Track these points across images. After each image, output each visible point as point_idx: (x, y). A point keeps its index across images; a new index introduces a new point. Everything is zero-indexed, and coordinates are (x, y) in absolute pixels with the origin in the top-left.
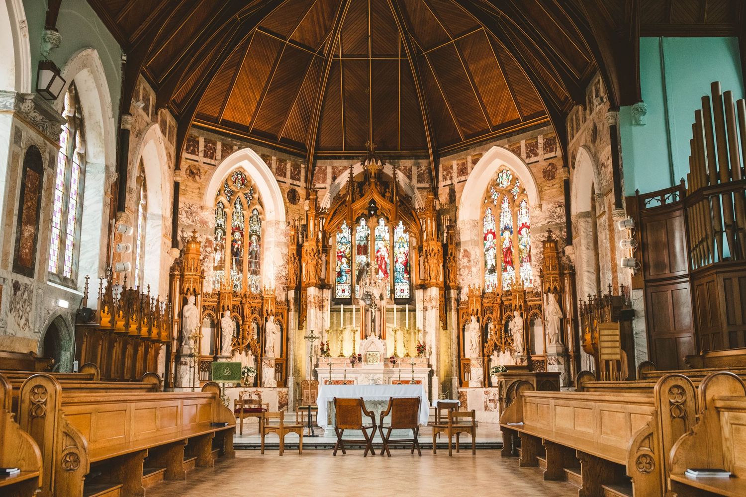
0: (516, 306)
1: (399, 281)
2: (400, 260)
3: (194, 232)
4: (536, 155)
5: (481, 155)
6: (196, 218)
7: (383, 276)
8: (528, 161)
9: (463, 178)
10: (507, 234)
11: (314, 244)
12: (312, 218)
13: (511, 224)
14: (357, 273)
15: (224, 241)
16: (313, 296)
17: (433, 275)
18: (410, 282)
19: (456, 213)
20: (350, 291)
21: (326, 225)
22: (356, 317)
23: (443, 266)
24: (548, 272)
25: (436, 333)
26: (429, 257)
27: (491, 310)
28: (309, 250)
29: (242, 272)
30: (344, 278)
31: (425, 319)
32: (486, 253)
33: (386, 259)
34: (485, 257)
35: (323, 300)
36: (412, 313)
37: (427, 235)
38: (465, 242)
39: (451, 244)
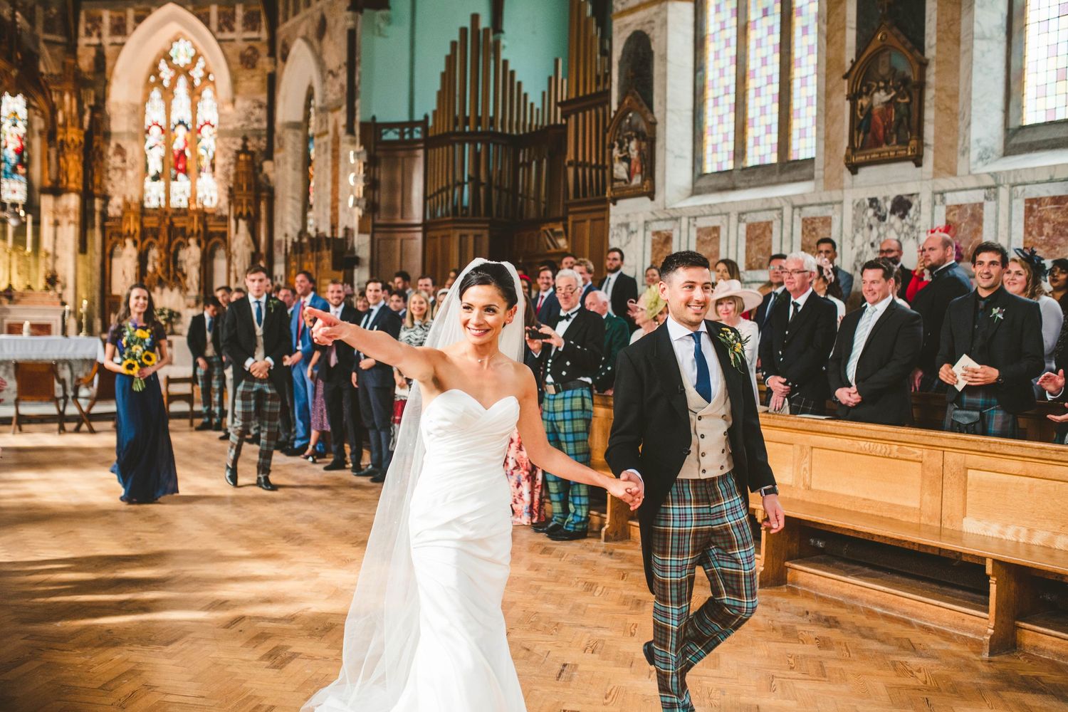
0: (192, 230)
1: (8, 176)
2: (12, 147)
4: (232, 30)
5: (149, 12)
8: (220, 36)
9: (119, 39)
10: (181, 131)
13: (188, 118)
17: (72, 177)
18: (29, 180)
19: (104, 89)
23: (83, 163)
24: (241, 193)
26: (66, 149)
27: (156, 233)
31: (55, 237)
32: (147, 152)
34: (146, 158)
37: (64, 117)
38: (119, 134)
39: (98, 133)
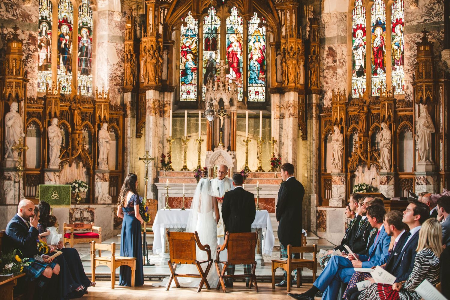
0: (384, 116)
1: (253, 81)
2: (255, 57)
3: (16, 29)
6: (17, 11)
7: (235, 76)
10: (379, 31)
11: (154, 39)
12: (151, 9)
13: (383, 19)
14: (204, 71)
15: (49, 37)
16: (152, 100)
17: (291, 77)
18: (266, 83)
19: (321, 4)
20: (196, 93)
21: (168, 17)
22: (202, 124)
23: (305, 66)
24: (421, 80)
25: (293, 145)
26: (287, 56)
27: (356, 119)
28: (148, 46)
29: (70, 71)
30: (190, 77)
31: (281, 128)
32: (354, 52)
33: (239, 56)
34: (353, 57)
35: (164, 104)
36: (267, 120)
37: (286, 31)
38: (331, 39)
39: (314, 40)
